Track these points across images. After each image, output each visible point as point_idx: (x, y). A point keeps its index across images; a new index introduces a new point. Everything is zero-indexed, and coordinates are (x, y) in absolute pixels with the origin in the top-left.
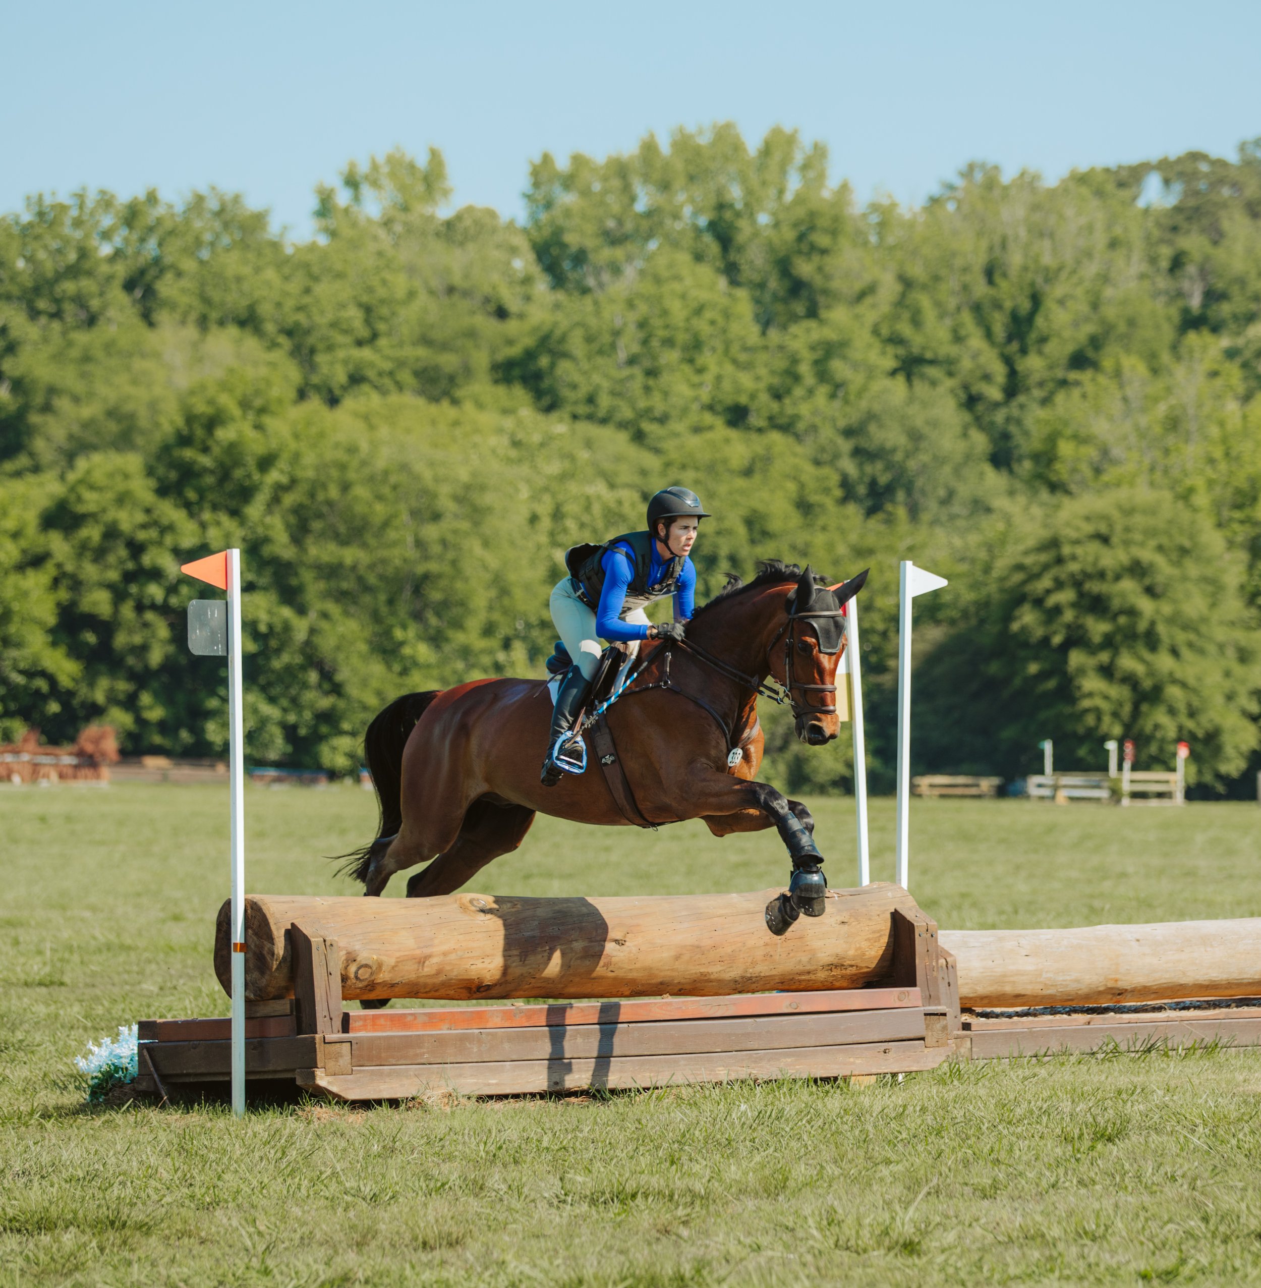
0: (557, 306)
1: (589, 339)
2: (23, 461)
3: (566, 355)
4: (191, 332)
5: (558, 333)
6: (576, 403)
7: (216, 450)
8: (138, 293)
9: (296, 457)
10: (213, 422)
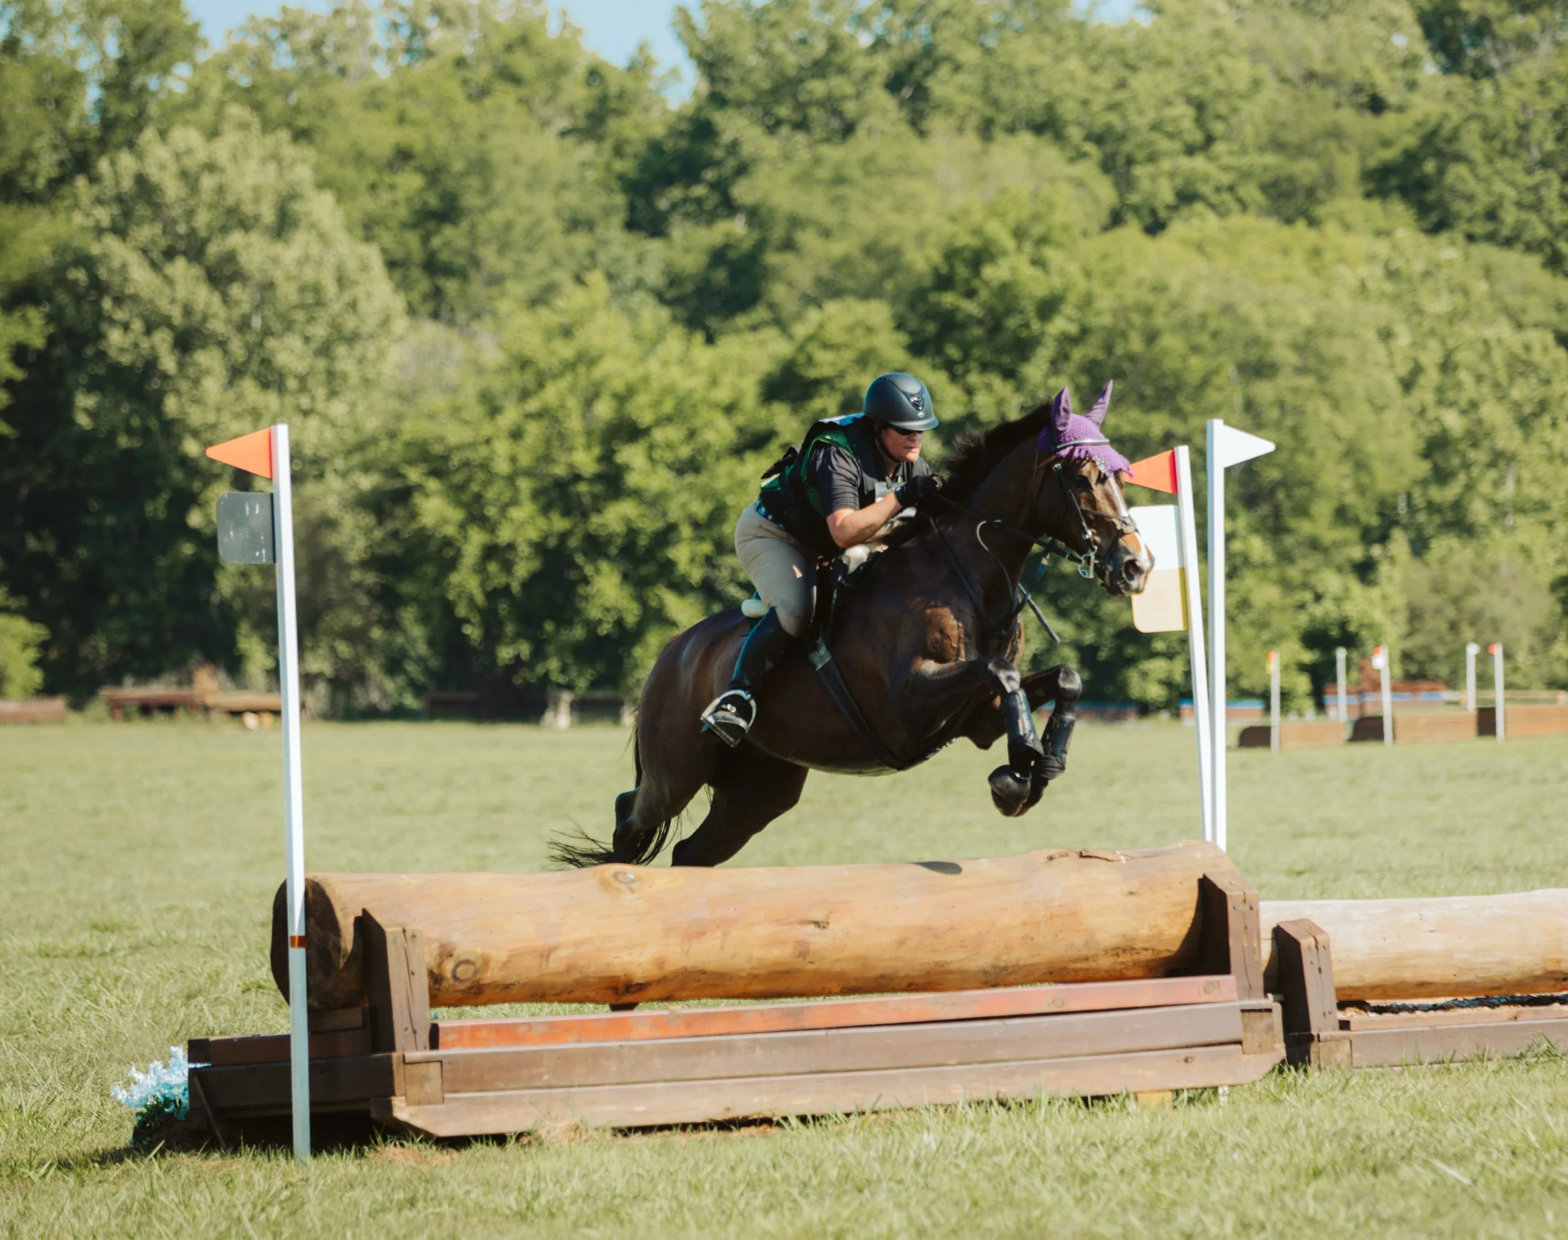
0: (1449, 95)
1: (1488, 137)
2: (760, 313)
3: (1459, 158)
4: (971, 141)
5: (1448, 127)
6: (1470, 220)
7: (984, 294)
8: (907, 92)
9: (1087, 301)
10: (980, 257)
